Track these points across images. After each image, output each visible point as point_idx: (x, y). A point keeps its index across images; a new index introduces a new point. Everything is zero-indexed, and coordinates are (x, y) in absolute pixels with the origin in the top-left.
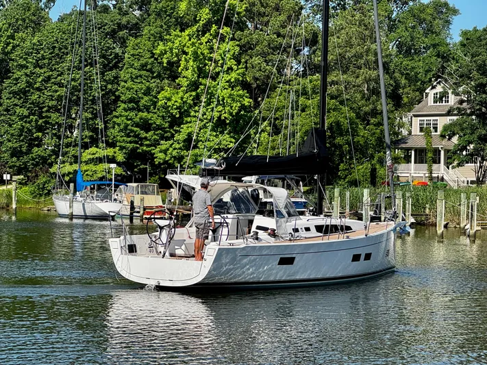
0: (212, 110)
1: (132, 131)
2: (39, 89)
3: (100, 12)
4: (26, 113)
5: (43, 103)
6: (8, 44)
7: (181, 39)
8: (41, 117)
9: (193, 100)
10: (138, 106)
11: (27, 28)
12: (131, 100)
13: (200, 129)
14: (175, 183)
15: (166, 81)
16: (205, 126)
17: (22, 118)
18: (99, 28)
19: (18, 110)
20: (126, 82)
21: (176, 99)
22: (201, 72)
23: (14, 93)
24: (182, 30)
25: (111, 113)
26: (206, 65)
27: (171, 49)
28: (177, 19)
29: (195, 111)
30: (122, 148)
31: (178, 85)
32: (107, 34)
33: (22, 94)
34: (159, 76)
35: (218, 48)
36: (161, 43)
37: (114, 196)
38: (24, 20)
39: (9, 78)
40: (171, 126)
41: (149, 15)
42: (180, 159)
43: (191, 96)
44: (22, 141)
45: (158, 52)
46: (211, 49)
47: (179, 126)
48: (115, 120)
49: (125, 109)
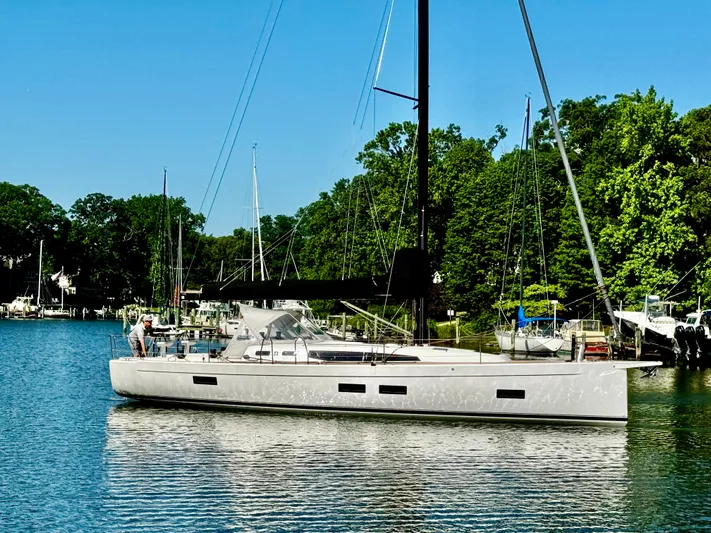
0: (655, 246)
1: (573, 268)
2: (481, 227)
3: (541, 151)
4: (469, 250)
5: (486, 240)
6: (452, 184)
7: (624, 175)
8: (484, 255)
9: (635, 236)
10: (580, 243)
11: (470, 168)
12: (572, 237)
13: (643, 265)
14: (617, 319)
15: (608, 218)
16: (647, 263)
17: (465, 255)
18: (541, 167)
19: (462, 248)
20: (567, 219)
21: (618, 236)
22: (644, 209)
23: (458, 232)
24: (624, 167)
25: (552, 250)
26: (649, 201)
27: (613, 186)
28: (618, 155)
29: (638, 248)
30: (563, 285)
31: (620, 221)
32: (549, 172)
33: (465, 232)
34: (601, 213)
35: (661, 184)
36: (603, 181)
37: (556, 332)
38: (467, 161)
39: (453, 217)
40: (613, 263)
41: (591, 152)
42: (622, 295)
43: (633, 232)
44: (466, 278)
45: (599, 189)
46: (654, 185)
47: (621, 263)
48: (557, 256)
49: (566, 246)
